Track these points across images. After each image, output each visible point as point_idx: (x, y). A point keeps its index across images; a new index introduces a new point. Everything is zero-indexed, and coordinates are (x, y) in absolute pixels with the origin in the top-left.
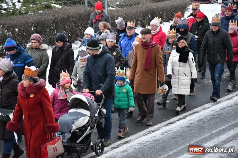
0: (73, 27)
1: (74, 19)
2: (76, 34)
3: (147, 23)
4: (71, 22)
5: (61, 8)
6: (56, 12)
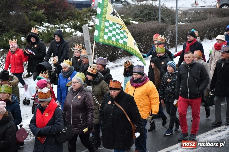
0: (148, 40)
1: (149, 33)
2: (150, 46)
3: (213, 36)
4: (146, 36)
5: (138, 24)
6: (133, 28)
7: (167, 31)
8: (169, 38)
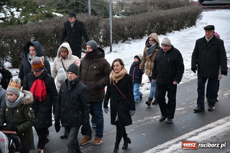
5: (62, 17)
6: (57, 22)
7: (99, 26)
8: (102, 35)
